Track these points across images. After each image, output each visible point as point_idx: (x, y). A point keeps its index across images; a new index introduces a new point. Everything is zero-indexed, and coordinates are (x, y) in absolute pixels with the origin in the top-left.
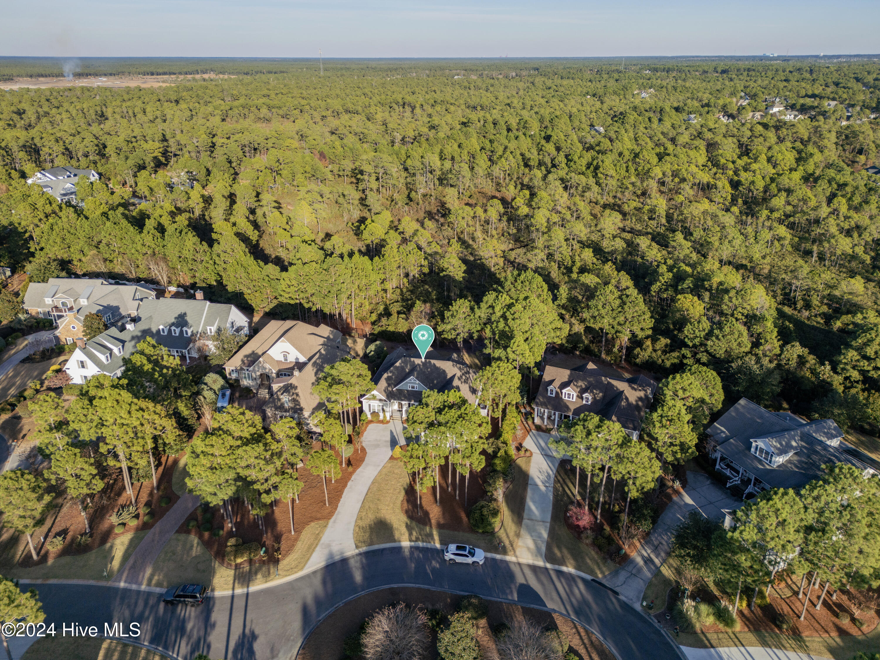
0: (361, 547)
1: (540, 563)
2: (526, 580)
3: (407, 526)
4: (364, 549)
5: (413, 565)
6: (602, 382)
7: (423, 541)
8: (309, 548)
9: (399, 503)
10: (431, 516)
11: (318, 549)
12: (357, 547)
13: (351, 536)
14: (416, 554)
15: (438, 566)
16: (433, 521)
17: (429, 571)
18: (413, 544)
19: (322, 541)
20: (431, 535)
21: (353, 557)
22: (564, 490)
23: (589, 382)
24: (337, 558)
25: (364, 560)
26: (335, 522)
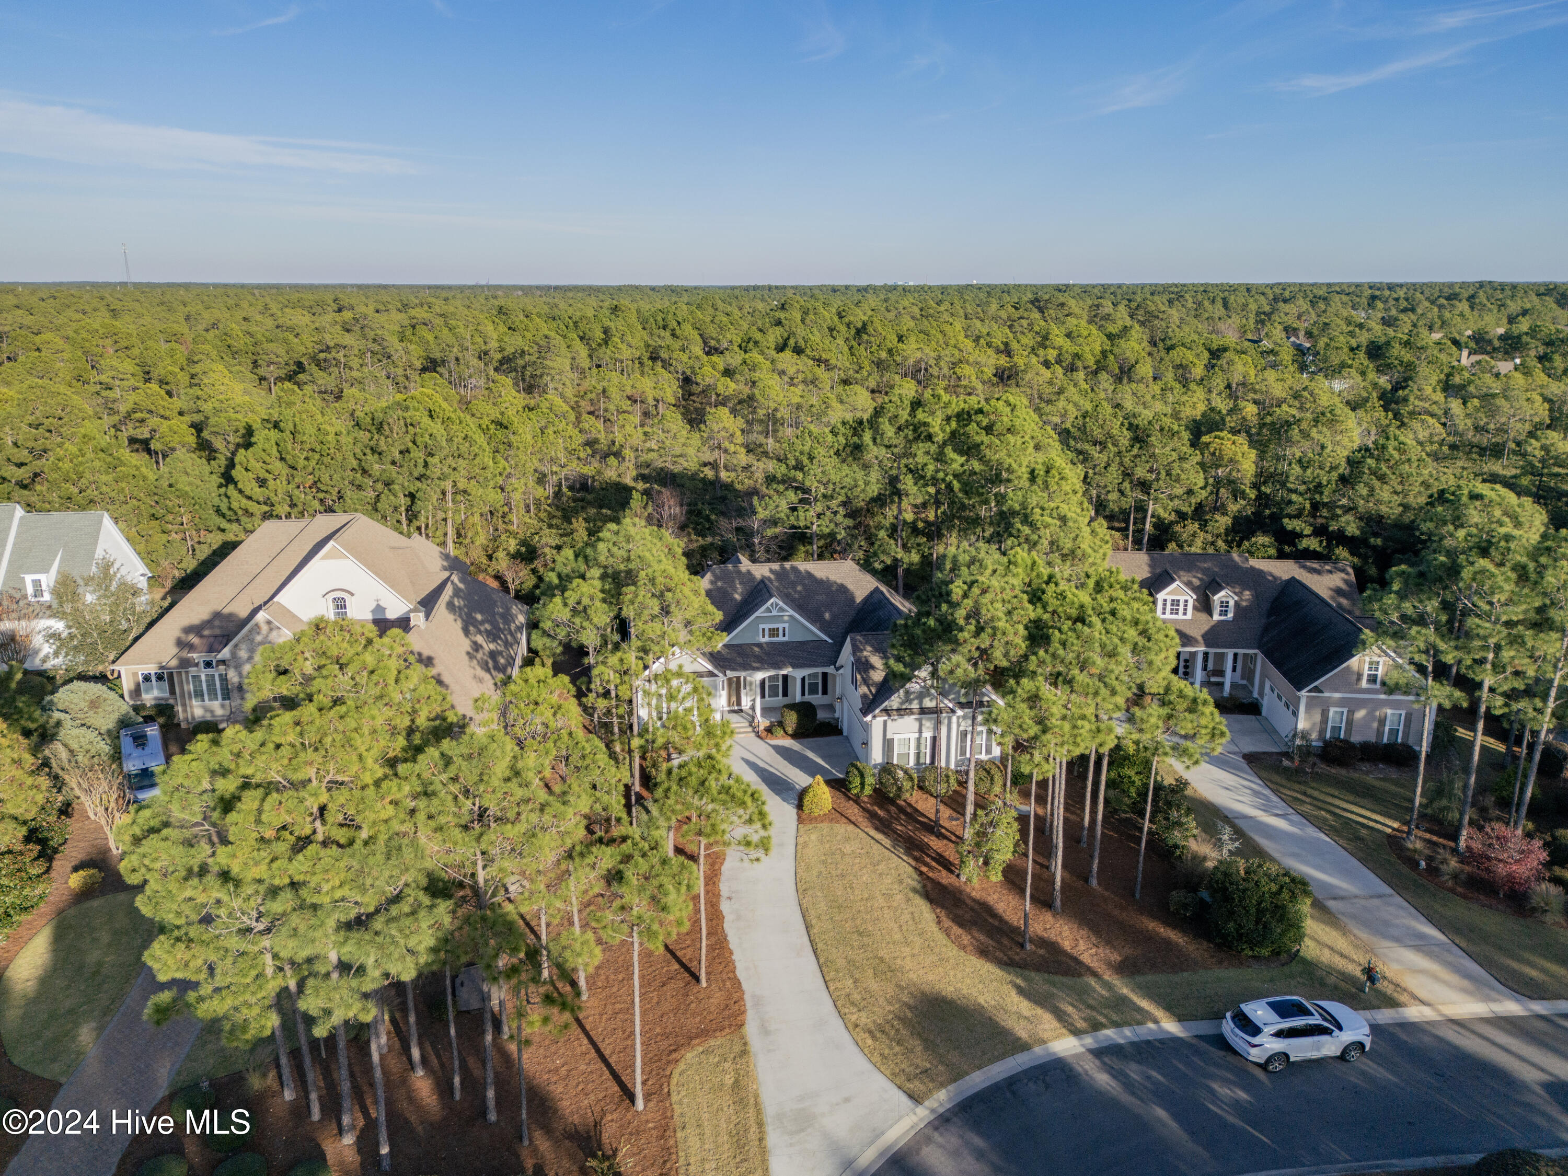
0: (928, 1094)
1: (1512, 1007)
2: (1542, 1070)
3: (1021, 991)
4: (942, 1099)
5: (1161, 1113)
6: (1236, 566)
7: (1117, 1025)
8: (740, 1145)
9: (932, 927)
10: (1067, 945)
11: (773, 1138)
12: (916, 1098)
13: (860, 1062)
14: (1134, 1071)
15: (1242, 1095)
16: (1086, 958)
17: (1231, 1119)
18: (1089, 1041)
19: (770, 1108)
20: (1120, 1004)
21: (922, 1138)
22: (1334, 814)
23: (1205, 571)
24: (868, 1157)
25: (978, 1141)
26: (765, 1031)
